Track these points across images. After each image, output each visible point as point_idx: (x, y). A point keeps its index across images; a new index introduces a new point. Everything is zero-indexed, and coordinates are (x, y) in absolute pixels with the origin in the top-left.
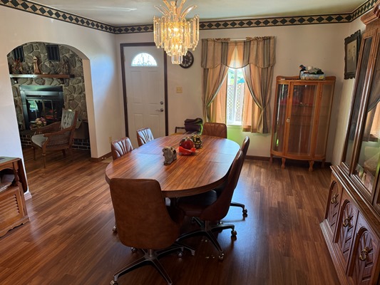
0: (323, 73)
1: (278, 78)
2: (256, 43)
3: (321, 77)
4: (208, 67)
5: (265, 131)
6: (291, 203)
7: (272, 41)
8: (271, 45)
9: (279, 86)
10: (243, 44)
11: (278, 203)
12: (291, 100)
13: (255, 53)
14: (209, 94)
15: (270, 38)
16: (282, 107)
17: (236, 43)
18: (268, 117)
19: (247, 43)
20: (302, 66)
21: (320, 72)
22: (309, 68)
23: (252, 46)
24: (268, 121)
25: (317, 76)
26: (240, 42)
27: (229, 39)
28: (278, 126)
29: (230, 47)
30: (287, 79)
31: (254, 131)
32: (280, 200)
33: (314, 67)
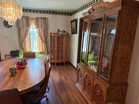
0: (65, 32)
1: (50, 33)
2: (41, 19)
3: (65, 33)
4: (20, 28)
5: (48, 53)
6: (63, 79)
7: (47, 19)
8: (47, 21)
9: (51, 36)
10: (35, 19)
11: (59, 80)
12: (56, 41)
13: (41, 23)
14: (22, 39)
15: (46, 18)
16: (53, 44)
17: (32, 19)
18: (48, 48)
19: (37, 19)
20: (58, 29)
21: (64, 32)
22: (61, 30)
23: (39, 20)
24: (48, 49)
25: (64, 33)
26: (34, 18)
27: (29, 17)
28: (52, 51)
29: (30, 20)
30: (54, 34)
31: (43, 53)
32: (59, 79)
33: (62, 30)
